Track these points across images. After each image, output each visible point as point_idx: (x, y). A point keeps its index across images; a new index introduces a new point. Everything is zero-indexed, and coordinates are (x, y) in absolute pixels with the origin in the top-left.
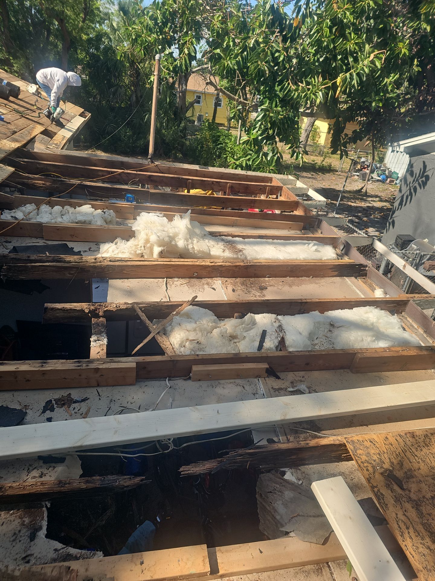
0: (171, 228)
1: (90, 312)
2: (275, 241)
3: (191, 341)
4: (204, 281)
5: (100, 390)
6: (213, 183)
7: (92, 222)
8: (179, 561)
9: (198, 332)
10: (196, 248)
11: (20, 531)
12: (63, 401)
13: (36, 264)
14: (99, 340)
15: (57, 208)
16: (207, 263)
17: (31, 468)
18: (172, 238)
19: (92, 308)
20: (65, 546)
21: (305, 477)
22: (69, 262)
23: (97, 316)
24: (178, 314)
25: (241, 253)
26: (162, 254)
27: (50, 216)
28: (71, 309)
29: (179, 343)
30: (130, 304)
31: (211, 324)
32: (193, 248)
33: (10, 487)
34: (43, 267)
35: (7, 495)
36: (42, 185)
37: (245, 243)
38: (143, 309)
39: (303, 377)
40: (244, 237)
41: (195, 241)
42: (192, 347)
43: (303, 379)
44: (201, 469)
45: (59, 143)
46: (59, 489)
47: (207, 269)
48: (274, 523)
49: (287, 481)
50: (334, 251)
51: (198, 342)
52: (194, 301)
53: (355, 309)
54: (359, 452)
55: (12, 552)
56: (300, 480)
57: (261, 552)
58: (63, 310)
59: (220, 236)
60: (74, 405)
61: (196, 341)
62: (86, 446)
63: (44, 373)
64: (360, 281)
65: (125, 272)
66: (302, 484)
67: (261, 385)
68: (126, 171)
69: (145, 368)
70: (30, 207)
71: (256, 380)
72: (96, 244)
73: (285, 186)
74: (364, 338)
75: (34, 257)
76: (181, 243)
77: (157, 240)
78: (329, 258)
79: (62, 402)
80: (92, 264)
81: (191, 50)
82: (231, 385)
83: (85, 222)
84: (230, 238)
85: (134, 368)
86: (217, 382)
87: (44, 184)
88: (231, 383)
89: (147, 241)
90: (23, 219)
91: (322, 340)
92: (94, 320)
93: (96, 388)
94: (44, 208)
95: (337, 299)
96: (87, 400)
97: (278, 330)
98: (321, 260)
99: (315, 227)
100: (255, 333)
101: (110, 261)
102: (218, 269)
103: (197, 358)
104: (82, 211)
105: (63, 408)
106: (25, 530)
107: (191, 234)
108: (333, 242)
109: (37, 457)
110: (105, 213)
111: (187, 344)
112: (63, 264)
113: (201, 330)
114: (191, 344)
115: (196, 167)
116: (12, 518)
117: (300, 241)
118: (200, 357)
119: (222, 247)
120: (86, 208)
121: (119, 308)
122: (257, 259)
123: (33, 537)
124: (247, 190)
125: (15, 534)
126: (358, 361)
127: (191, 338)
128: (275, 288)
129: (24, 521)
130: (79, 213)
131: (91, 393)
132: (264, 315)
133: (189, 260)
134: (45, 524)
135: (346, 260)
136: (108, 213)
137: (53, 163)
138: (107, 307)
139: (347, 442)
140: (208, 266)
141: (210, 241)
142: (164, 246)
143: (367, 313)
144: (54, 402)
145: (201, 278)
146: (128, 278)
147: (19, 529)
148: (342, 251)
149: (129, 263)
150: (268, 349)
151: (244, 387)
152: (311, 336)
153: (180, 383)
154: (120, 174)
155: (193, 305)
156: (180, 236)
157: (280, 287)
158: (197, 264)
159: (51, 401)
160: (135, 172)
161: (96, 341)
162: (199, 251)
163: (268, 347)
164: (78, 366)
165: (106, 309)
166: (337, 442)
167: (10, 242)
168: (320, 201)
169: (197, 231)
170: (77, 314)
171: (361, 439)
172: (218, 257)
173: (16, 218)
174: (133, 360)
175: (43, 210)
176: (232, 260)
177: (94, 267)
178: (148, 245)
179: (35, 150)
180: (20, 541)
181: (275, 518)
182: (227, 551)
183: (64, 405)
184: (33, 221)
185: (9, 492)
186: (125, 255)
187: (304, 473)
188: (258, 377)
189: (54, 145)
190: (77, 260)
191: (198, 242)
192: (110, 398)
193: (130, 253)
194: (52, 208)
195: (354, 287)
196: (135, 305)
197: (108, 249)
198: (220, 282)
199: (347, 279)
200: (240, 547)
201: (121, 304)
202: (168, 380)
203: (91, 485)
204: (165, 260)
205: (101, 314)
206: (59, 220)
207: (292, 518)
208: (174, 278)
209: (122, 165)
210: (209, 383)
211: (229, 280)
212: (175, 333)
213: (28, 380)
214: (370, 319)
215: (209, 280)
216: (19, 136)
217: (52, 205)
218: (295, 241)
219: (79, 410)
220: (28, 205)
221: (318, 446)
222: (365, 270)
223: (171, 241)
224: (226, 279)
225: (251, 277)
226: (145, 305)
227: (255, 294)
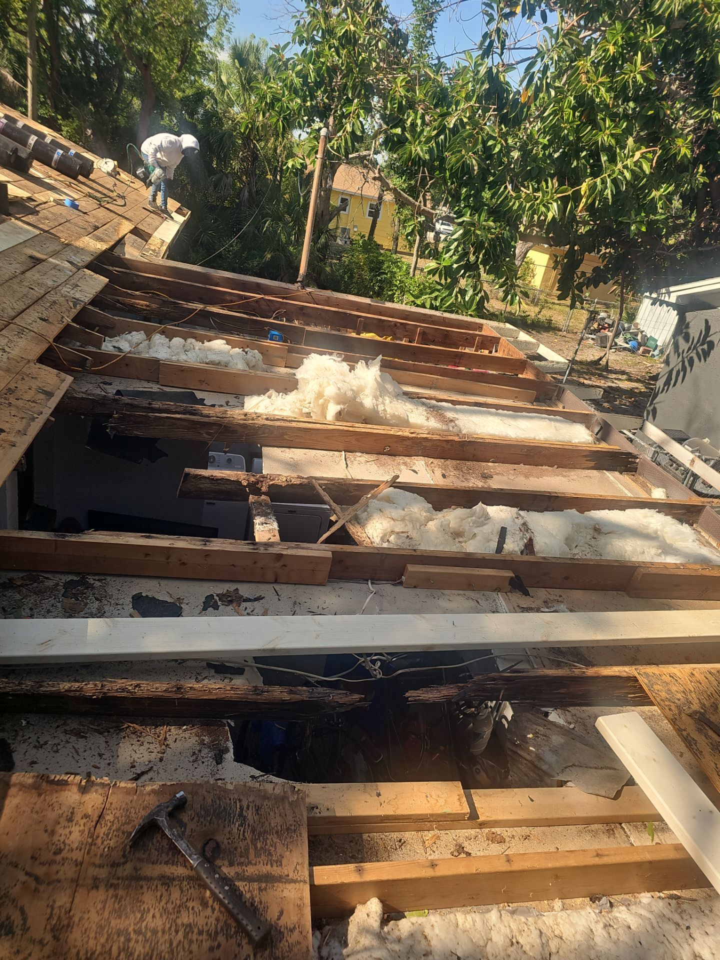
0: (355, 379)
1: (249, 485)
2: (500, 411)
3: (398, 533)
4: (400, 459)
5: (277, 587)
6: (396, 325)
7: (231, 364)
8: (427, 797)
9: (408, 523)
10: (389, 411)
11: (200, 751)
12: (229, 596)
13: (161, 415)
14: (266, 524)
15: (177, 341)
16: (406, 433)
17: (200, 678)
18: (356, 394)
19: (252, 479)
20: (262, 773)
21: (577, 721)
22: (208, 416)
23: (258, 492)
24: (374, 497)
25: (453, 424)
26: (339, 415)
27: (169, 350)
28: (222, 479)
29: (381, 535)
30: (306, 478)
31: (425, 514)
32: (385, 410)
33: (191, 688)
34: (171, 421)
35: (188, 699)
36: (144, 307)
37: (456, 411)
38: (324, 487)
39: (560, 596)
40: (454, 402)
41: (387, 400)
42: (399, 542)
43: (560, 599)
44: (436, 696)
45: (157, 249)
46: (254, 697)
47: (405, 443)
48: (537, 778)
49: (551, 722)
50: (588, 431)
51: (408, 536)
52: (395, 482)
53: (628, 511)
54: (656, 687)
55: (195, 774)
56: (570, 723)
57: (532, 800)
58: (211, 479)
59: (419, 398)
60: (244, 604)
61: (405, 535)
62: (280, 650)
63: (208, 554)
64: (626, 478)
65: (286, 437)
66: (573, 729)
67: (500, 599)
68: (267, 297)
69: (341, 561)
70: (138, 336)
71: (494, 594)
72: (236, 397)
73: (504, 338)
74: (646, 550)
75: (157, 405)
76: (368, 402)
77: (337, 393)
78: (583, 440)
79: (229, 599)
80: (242, 422)
81: (356, 127)
82: (459, 598)
83: (219, 364)
84: (434, 402)
85: (329, 558)
86: (439, 592)
87: (147, 306)
88: (459, 595)
89: (320, 395)
90: (130, 352)
91: (584, 549)
92: (252, 498)
93: (272, 585)
94: (158, 338)
95: (601, 496)
96: (262, 599)
97: (523, 529)
98: (570, 442)
99: (553, 398)
100: (490, 531)
101: (267, 419)
102: (420, 443)
103: (414, 553)
104: (214, 347)
105: (231, 607)
106: (206, 751)
107: (381, 391)
108: (584, 419)
109: (205, 664)
110: (246, 353)
111: (392, 538)
112: (199, 417)
113: (412, 521)
114: (399, 539)
115: (367, 301)
116: (187, 735)
117: (536, 414)
118: (418, 553)
119: (425, 413)
120: (219, 344)
121: (290, 483)
122: (477, 434)
123: (219, 759)
124: (446, 339)
125: (194, 753)
126: (639, 578)
127: (397, 530)
128: (504, 477)
129: (204, 740)
130: (210, 350)
131: (266, 590)
132: (501, 507)
133: (379, 427)
134: (230, 745)
135: (604, 446)
136: (251, 354)
137: (159, 277)
138: (273, 480)
139: (639, 674)
140: (407, 438)
141: (407, 404)
142: (344, 404)
143: (645, 517)
144: (216, 597)
145: (395, 456)
146: (290, 448)
147: (198, 748)
148: (597, 434)
149: (294, 424)
150: (511, 553)
151: (478, 602)
152: (569, 541)
153: (387, 588)
154: (258, 301)
155: (395, 487)
156: (368, 391)
157: (512, 477)
158: (392, 433)
159: (212, 595)
160: (281, 300)
161: (262, 524)
162: (393, 416)
163: (511, 550)
164: (254, 549)
165: (271, 483)
166: (625, 674)
167: (111, 384)
168: (558, 363)
169: (389, 387)
170: (229, 487)
171: (657, 673)
172: (421, 427)
173: (120, 349)
174: (327, 548)
175: (157, 342)
176: (441, 433)
177: (245, 426)
178: (321, 401)
179: (127, 256)
180: (203, 762)
181: (539, 769)
182: (486, 795)
183: (231, 602)
184: (145, 355)
185: (190, 695)
186: (287, 413)
187: (575, 715)
188: (497, 590)
189: (151, 252)
190: (219, 415)
191: (391, 402)
192: (293, 599)
193: (293, 412)
194: (170, 341)
195: (620, 485)
196: (314, 480)
197: (258, 404)
198: (423, 463)
199: (607, 473)
200: (503, 792)
201: (293, 478)
202: (372, 583)
203: (297, 697)
204: (345, 424)
205: (264, 489)
206: (183, 357)
207: (566, 768)
208: (356, 452)
209: (258, 288)
210: (429, 592)
211: (436, 461)
212: (375, 521)
213: (184, 563)
214: (652, 526)
215: (407, 459)
216: (103, 234)
217: (170, 336)
218: (530, 414)
219: (252, 611)
220: (134, 333)
221: (598, 677)
222: (635, 463)
223: (355, 398)
224: (432, 460)
225: (468, 460)
226: (326, 482)
227: (475, 483)
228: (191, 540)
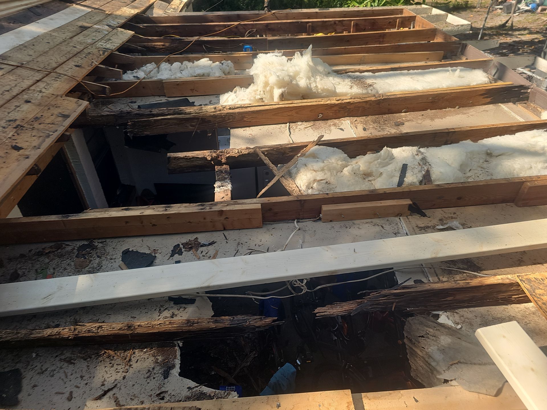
0: (291, 67)
1: (212, 159)
2: (411, 71)
3: (319, 181)
4: (330, 122)
5: (226, 233)
6: (335, 23)
7: (211, 74)
8: (320, 406)
9: (326, 172)
10: (319, 86)
11: (153, 369)
12: (190, 244)
13: (158, 118)
14: (223, 186)
15: (176, 64)
16: (334, 101)
17: (162, 309)
18: (292, 78)
19: (214, 155)
20: (198, 385)
21: (464, 321)
22: (190, 113)
23: (220, 164)
24: (303, 155)
25: (371, 88)
26: (282, 97)
27: (170, 72)
28: (193, 158)
29: (306, 184)
30: (252, 149)
31: (340, 163)
32: (316, 86)
33: (139, 326)
34: (165, 121)
35: (137, 333)
36: (161, 47)
37: (375, 77)
38: (266, 153)
39: (455, 213)
40: (373, 71)
41: (318, 78)
42: (320, 187)
43: (454, 216)
44: (339, 311)
45: (176, 7)
46: (187, 328)
47: (333, 109)
48: (429, 370)
49: (442, 325)
50: (485, 74)
51: (327, 182)
52: (320, 141)
53: (518, 135)
54: (538, 291)
55: (147, 388)
56: (458, 324)
57: (417, 401)
58: (185, 159)
59: (346, 73)
60: (201, 249)
61: (324, 181)
62: (214, 286)
63: (169, 217)
64: (519, 107)
65: (245, 119)
66: (461, 328)
67: (403, 223)
68: (243, 23)
69: (270, 209)
70: (150, 67)
71: (397, 219)
72: (216, 97)
73: (419, 16)
74: (533, 165)
75: (155, 111)
76: (302, 82)
77: (277, 80)
78: (480, 82)
79: (190, 246)
80: (212, 114)
82: (367, 225)
83: (203, 75)
84: (358, 74)
85: (259, 209)
86: (351, 222)
87: (163, 45)
88: (367, 223)
89: (266, 84)
90: (144, 78)
91: (476, 171)
92: (217, 168)
93: (223, 232)
94: (164, 65)
95: (493, 125)
96: (214, 243)
97: (421, 163)
98: (469, 85)
99: (458, 54)
100: (394, 168)
101: (230, 109)
102: (345, 107)
103: (326, 196)
104: (200, 64)
105: (191, 252)
106: (158, 368)
107: (313, 72)
108: (482, 65)
109: (167, 299)
110: (222, 64)
111: (315, 185)
112: (184, 115)
113: (329, 170)
114: (319, 185)
115: (317, 10)
116: (146, 356)
117: (441, 68)
118: (330, 196)
119: (350, 83)
120: (205, 62)
121: (241, 154)
122: (391, 92)
123: (166, 375)
124: (374, 25)
125: (149, 371)
126: (526, 190)
127: (318, 178)
128: (414, 123)
129: (157, 359)
130: (197, 66)
131: (217, 236)
132: (404, 148)
133: (312, 100)
134: (178, 362)
135: (500, 84)
136: (226, 64)
137: (171, 24)
138: (229, 153)
139: (521, 280)
140: (335, 105)
141: (335, 79)
142: (284, 87)
143: (534, 137)
144: (181, 246)
145: (327, 120)
146: (249, 127)
147: (153, 366)
148: (494, 76)
149: (249, 109)
150: (412, 184)
151: (382, 227)
152: (463, 167)
153: (309, 224)
154: (237, 27)
155: (320, 145)
156: (302, 75)
157: (420, 122)
158: (322, 103)
159: (179, 245)
160: (252, 23)
161: (220, 187)
162: (323, 90)
163: (410, 182)
164: (202, 209)
165: (228, 156)
166: (507, 281)
167: (135, 102)
168: (462, 26)
169: (320, 68)
170: (200, 162)
171: (540, 277)
172: (346, 94)
173: (138, 78)
174: (258, 202)
175: (163, 68)
176: (361, 96)
177: (215, 117)
178: (268, 88)
179: (154, 15)
180: (154, 378)
181: (429, 364)
182: (375, 398)
183: (191, 248)
184: (155, 79)
185: (139, 331)
186: (247, 102)
187: (463, 316)
188: (399, 215)
189: (172, 10)
190: (197, 111)
191: (321, 80)
192: (238, 241)
193: (250, 100)
194: (171, 65)
195: (513, 114)
196: (258, 149)
197: (227, 99)
198: (349, 122)
199: (503, 106)
200: (390, 394)
201: (243, 149)
202: (297, 222)
203: (220, 325)
204: (286, 102)
205: (223, 161)
206: (179, 75)
207: (452, 365)
208: (298, 122)
209: (238, 18)
210: (342, 223)
211: (359, 119)
212: (301, 174)
213: (154, 225)
214: (540, 143)
215: (336, 121)
216: (138, 4)
217: (170, 62)
218: (436, 69)
219: (206, 253)
220: (148, 65)
221: (481, 286)
222: (527, 93)
223: (291, 81)
224: (355, 118)
225: (385, 114)
226: (267, 149)
227: (391, 131)
228: (157, 208)
